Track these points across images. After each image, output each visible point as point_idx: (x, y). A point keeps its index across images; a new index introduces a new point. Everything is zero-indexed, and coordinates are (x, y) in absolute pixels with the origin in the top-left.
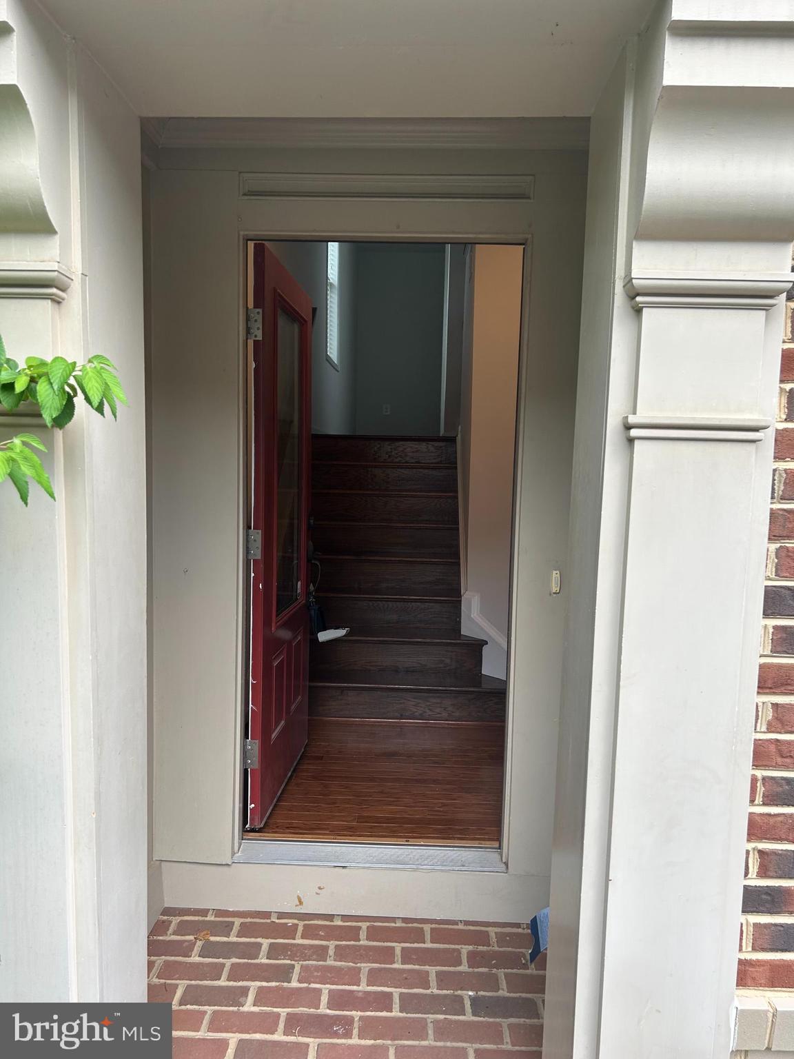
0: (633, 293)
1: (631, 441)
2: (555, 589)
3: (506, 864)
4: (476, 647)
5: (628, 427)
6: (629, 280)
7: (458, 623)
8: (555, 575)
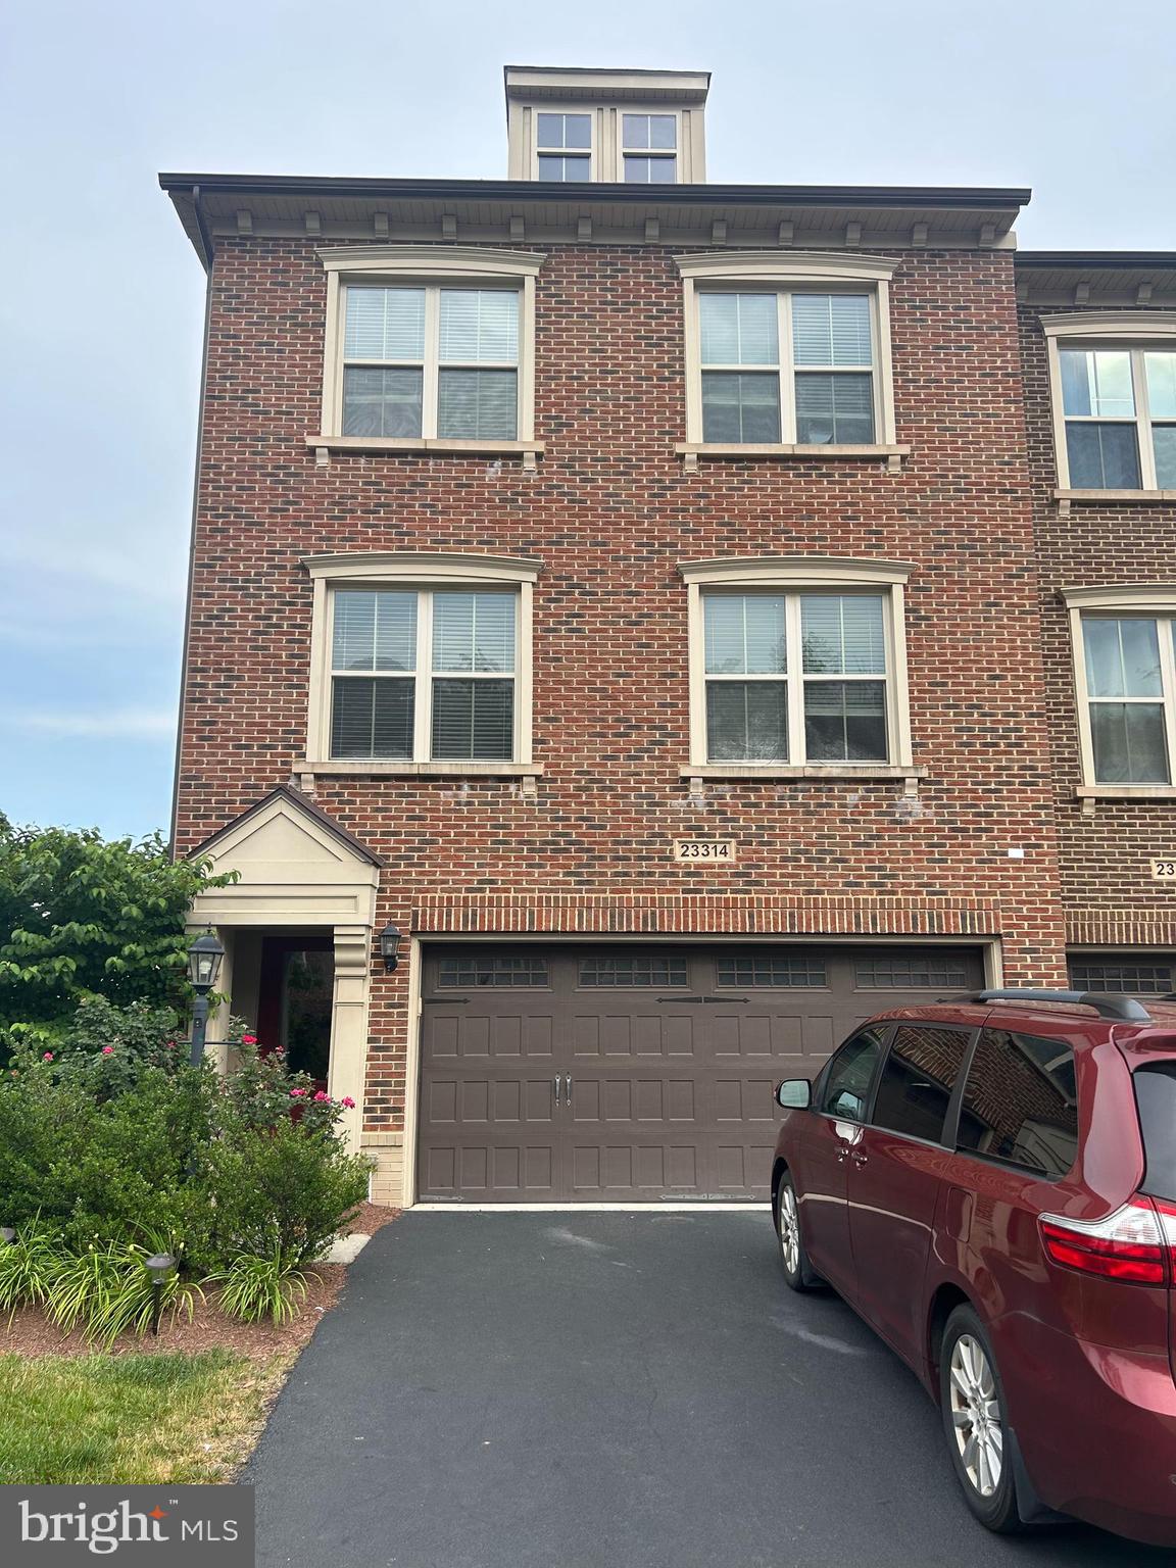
0: (339, 977)
1: (337, 1006)
5: (336, 1004)
6: (337, 975)
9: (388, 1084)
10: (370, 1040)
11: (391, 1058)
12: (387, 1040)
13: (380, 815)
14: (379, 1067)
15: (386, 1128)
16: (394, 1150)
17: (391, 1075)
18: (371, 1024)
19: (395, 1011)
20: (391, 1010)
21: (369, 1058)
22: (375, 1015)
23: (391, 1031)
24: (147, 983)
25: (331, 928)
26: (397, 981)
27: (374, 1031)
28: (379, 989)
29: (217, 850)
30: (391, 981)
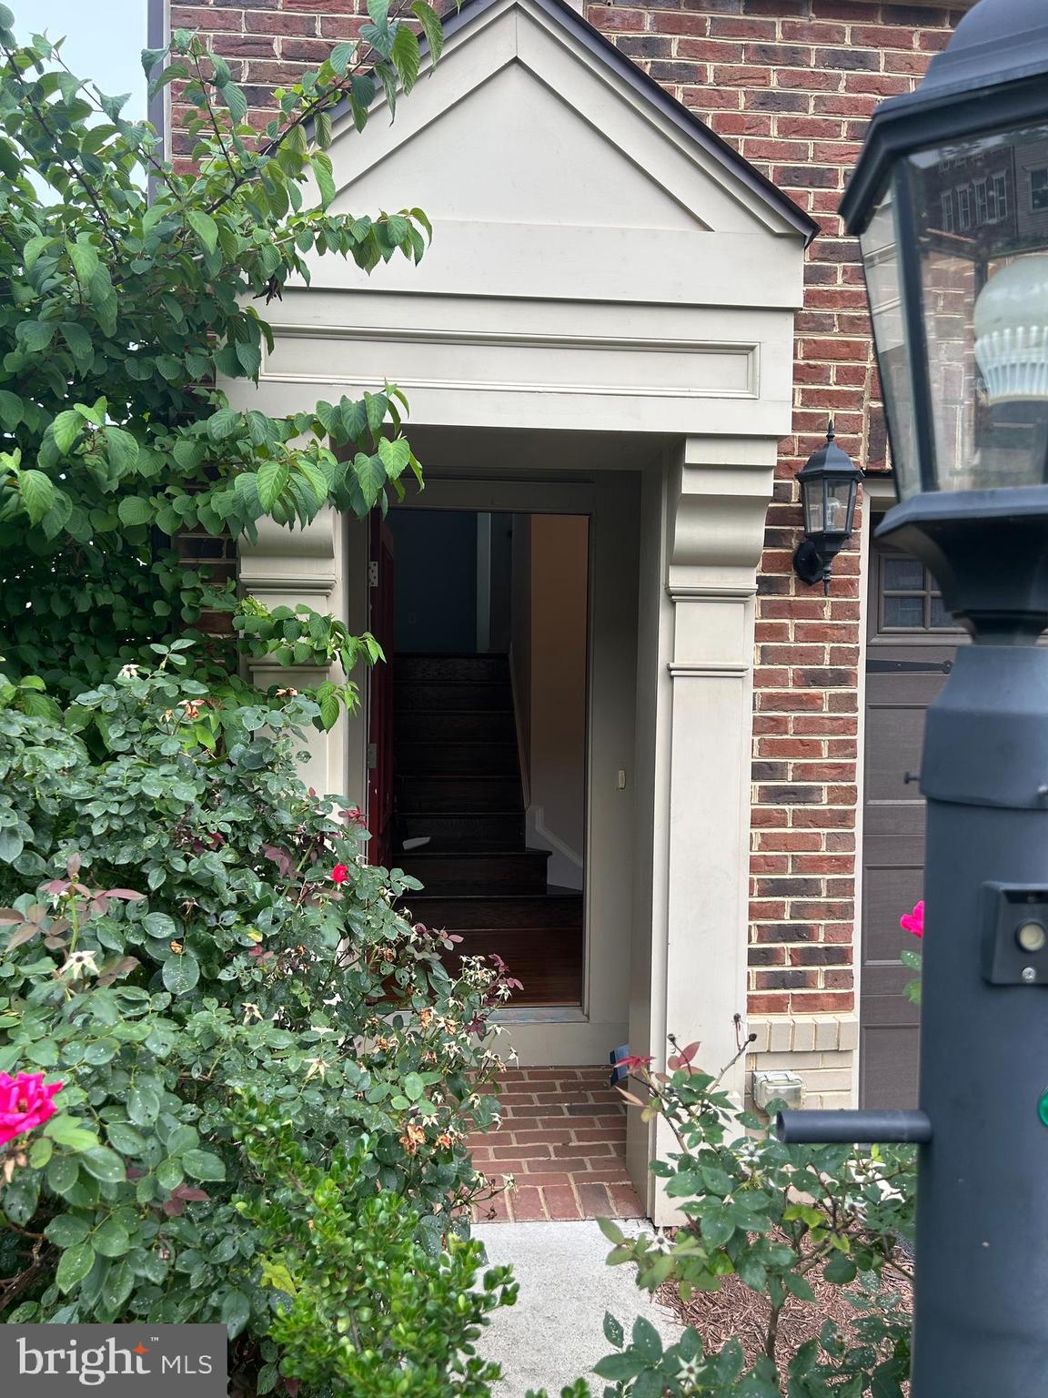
0: (670, 594)
1: (672, 677)
2: (621, 785)
3: (588, 1016)
4: (541, 859)
5: (670, 670)
6: (667, 588)
7: (522, 839)
8: (621, 773)
9: (809, 888)
10: (758, 772)
11: (816, 819)
12: (803, 772)
13: (774, 119)
14: (785, 843)
15: (809, 1004)
16: (830, 1061)
17: (816, 864)
18: (759, 726)
19: (826, 692)
20: (813, 691)
21: (758, 820)
22: (770, 702)
23: (814, 749)
24: (119, 602)
25: (676, 442)
26: (827, 611)
27: (768, 748)
28: (779, 633)
29: (350, 156)
30: (813, 611)
